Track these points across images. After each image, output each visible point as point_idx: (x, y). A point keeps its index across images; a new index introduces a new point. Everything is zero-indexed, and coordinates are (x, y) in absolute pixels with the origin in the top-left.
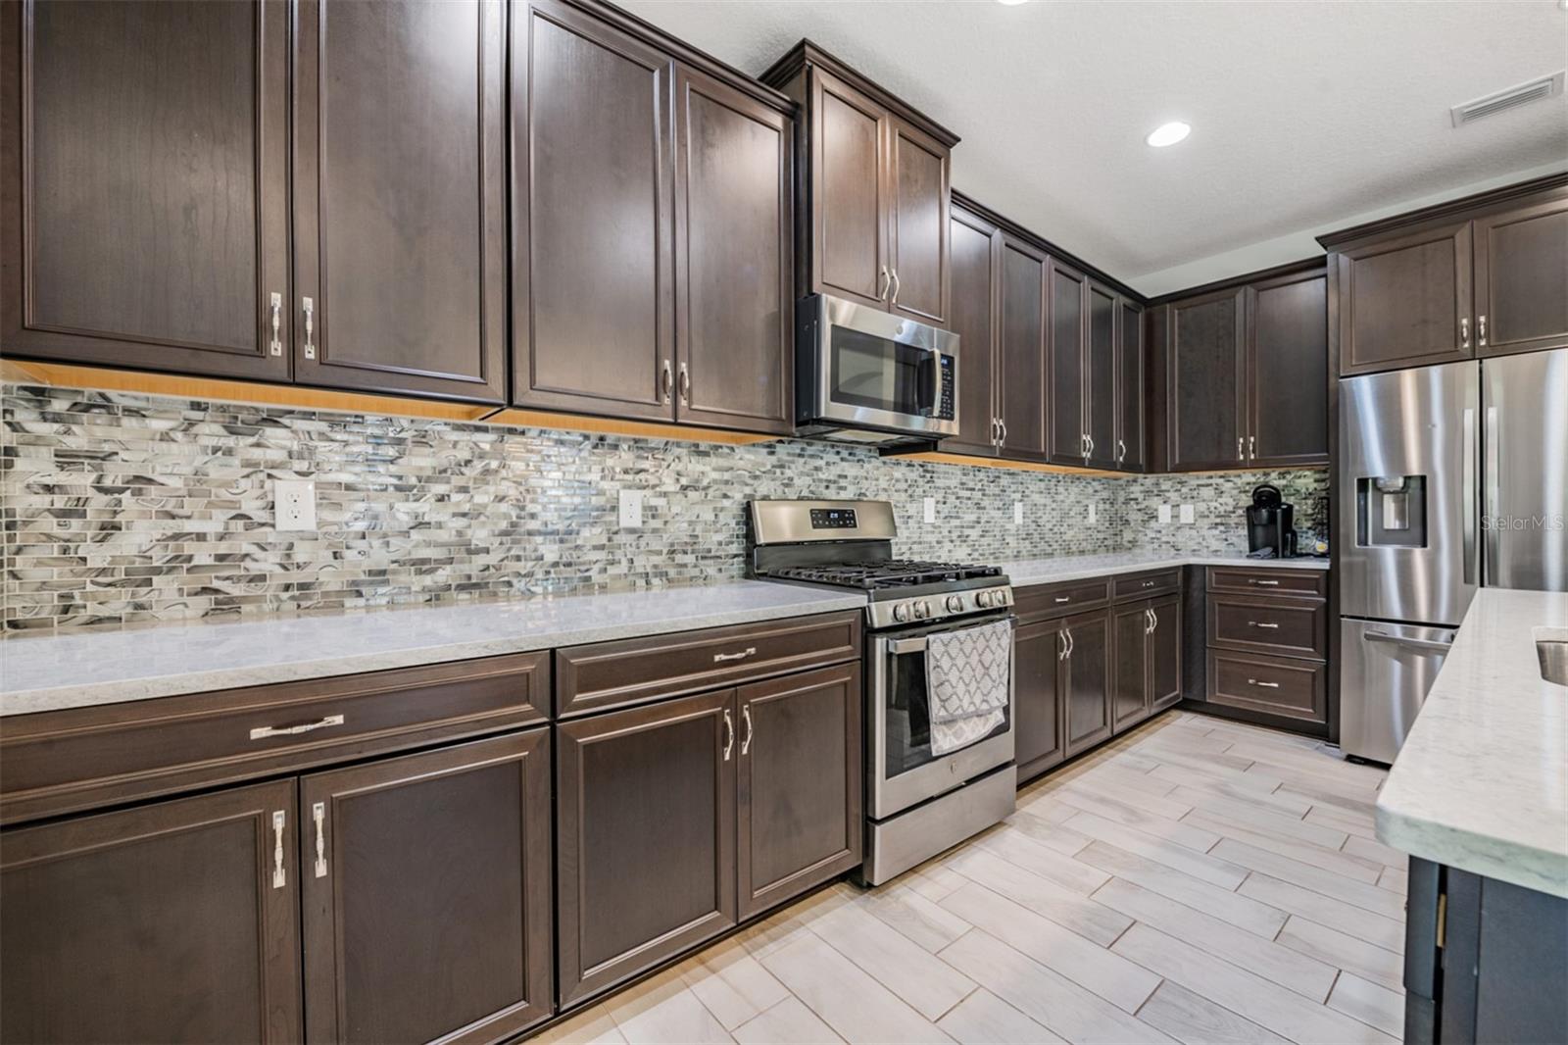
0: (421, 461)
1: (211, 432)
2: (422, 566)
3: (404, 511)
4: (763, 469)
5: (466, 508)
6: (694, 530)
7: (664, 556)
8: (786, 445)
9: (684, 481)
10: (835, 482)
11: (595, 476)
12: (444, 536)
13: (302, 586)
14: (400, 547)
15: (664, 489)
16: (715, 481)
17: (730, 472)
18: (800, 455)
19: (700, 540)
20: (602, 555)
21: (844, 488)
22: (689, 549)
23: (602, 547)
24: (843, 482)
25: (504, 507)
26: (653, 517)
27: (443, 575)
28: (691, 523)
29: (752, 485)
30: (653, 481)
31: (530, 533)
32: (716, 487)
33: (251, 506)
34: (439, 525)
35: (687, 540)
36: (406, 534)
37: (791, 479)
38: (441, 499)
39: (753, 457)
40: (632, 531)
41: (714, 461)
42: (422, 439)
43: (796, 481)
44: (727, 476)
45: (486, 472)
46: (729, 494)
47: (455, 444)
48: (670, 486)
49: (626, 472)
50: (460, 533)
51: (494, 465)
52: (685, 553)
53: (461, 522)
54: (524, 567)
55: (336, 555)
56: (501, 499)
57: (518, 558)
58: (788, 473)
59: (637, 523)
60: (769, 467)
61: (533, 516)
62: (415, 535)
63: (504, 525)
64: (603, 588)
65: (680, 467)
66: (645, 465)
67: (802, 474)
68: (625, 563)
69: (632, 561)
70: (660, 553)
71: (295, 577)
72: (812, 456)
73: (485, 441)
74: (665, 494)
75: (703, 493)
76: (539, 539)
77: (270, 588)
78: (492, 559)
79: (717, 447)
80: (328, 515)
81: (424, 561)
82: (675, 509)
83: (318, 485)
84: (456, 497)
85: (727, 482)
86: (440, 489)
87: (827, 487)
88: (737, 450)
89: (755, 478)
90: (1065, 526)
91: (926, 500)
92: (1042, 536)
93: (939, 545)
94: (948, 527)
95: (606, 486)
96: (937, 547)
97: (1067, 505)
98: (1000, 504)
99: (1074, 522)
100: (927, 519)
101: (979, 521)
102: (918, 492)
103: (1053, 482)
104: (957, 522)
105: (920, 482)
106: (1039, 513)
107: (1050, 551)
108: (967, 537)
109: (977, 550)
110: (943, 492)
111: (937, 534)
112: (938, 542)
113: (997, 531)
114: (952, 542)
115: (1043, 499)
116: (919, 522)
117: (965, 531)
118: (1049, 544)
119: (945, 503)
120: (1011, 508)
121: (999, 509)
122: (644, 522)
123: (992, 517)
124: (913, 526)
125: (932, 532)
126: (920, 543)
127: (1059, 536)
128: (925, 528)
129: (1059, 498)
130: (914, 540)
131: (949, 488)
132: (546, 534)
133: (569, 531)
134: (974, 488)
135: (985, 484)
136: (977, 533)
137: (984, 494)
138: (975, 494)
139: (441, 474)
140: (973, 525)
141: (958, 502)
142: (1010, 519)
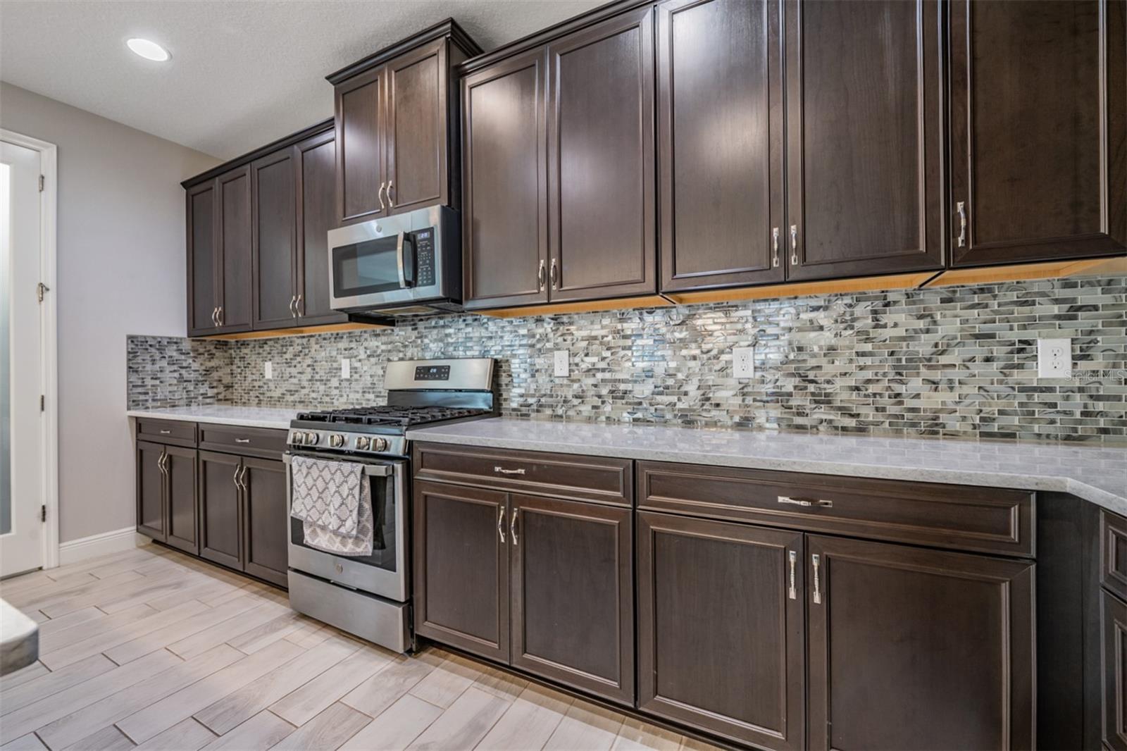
0: (290, 352)
1: (257, 348)
2: (292, 392)
3: (288, 370)
4: (410, 341)
5: (301, 370)
6: (373, 380)
7: (360, 394)
8: (424, 322)
9: (368, 352)
10: (462, 344)
11: (334, 353)
12: (296, 381)
14: (286, 385)
15: (360, 357)
16: (382, 351)
17: (392, 345)
18: (434, 327)
19: (376, 386)
20: (338, 392)
21: (470, 349)
22: (371, 390)
23: (338, 388)
24: (469, 344)
25: (309, 369)
26: (356, 373)
27: (296, 397)
28: (371, 376)
29: (403, 352)
30: (356, 353)
31: (317, 380)
32: (384, 354)
33: (262, 371)
34: (295, 377)
35: (370, 385)
36: (287, 380)
39: (403, 333)
40: (348, 380)
41: (384, 339)
42: (290, 343)
44: (390, 347)
45: (305, 355)
46: (391, 358)
47: (298, 344)
48: (363, 356)
49: (345, 350)
50: (299, 380)
52: (369, 393)
53: (300, 376)
54: (314, 395)
55: (276, 387)
56: (309, 366)
57: (314, 391)
60: (413, 338)
61: (317, 373)
62: (290, 381)
63: (310, 377)
65: (367, 344)
66: (351, 345)
67: (436, 340)
68: (345, 396)
69: (348, 396)
70: (358, 392)
71: (269, 394)
72: (443, 327)
73: (304, 341)
74: (360, 361)
75: (377, 359)
76: (318, 383)
77: (265, 399)
78: (306, 391)
79: (385, 330)
80: (274, 373)
82: (365, 368)
83: (273, 364)
84: (298, 365)
85: (389, 351)
86: (295, 362)
88: (395, 330)
89: (405, 346)
90: (915, 384)
91: (556, 353)
92: (823, 400)
93: (580, 400)
94: (591, 381)
95: (339, 356)
96: (576, 402)
97: (923, 346)
98: (697, 352)
99: (956, 375)
100: (557, 373)
101: (649, 374)
102: (549, 345)
103: (862, 309)
104: (607, 375)
105: (551, 335)
106: (812, 362)
107: (851, 423)
108: (625, 392)
109: (646, 409)
110: (584, 344)
111: (576, 386)
112: (576, 397)
113: (692, 388)
114: (600, 397)
115: (827, 338)
116: (550, 376)
117: (622, 387)
118: (845, 411)
119: (587, 355)
120: (724, 357)
121: (694, 358)
122: (351, 376)
123: (678, 369)
124: (542, 379)
125: (569, 386)
126: (551, 396)
127: (885, 401)
128: (557, 381)
129: (888, 333)
130: (543, 392)
131: (595, 338)
132: (321, 380)
133: (328, 380)
134: (639, 336)
135: (663, 329)
136: (644, 390)
137: (660, 340)
138: (640, 342)
139: (295, 356)
140: (636, 380)
141: (608, 354)
142: (725, 370)
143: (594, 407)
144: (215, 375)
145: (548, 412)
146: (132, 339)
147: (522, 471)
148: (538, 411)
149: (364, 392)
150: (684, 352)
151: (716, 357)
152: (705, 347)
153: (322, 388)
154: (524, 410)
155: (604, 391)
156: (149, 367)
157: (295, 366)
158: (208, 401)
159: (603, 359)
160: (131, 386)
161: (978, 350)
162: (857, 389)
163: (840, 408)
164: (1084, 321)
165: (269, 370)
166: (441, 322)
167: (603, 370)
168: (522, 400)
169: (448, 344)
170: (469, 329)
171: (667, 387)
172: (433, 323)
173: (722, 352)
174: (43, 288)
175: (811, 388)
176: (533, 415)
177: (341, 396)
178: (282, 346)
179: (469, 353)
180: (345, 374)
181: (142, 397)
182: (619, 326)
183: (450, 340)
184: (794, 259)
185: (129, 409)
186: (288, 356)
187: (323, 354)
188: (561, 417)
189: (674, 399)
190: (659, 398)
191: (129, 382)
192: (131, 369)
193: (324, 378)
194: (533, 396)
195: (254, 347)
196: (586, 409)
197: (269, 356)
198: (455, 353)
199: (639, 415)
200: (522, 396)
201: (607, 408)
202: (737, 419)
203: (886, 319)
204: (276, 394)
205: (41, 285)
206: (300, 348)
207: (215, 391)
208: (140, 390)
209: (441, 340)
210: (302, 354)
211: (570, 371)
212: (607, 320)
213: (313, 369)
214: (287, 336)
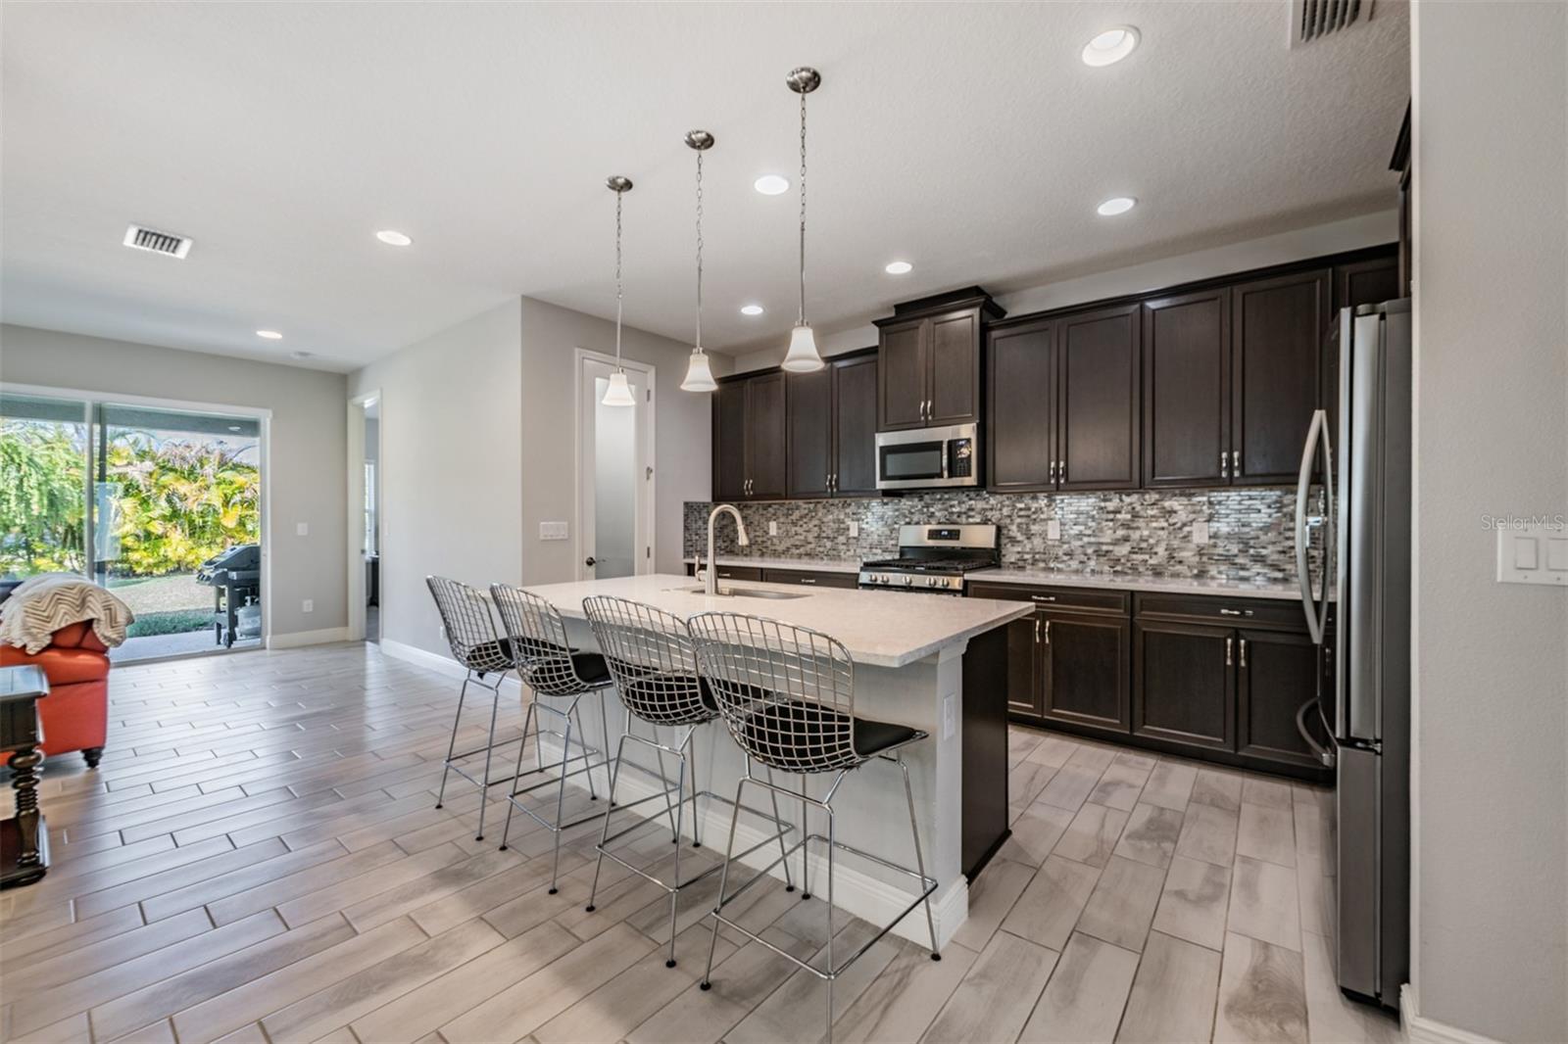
0: (796, 515)
1: (761, 511)
2: (797, 547)
3: (794, 529)
4: (916, 509)
5: (807, 529)
6: (880, 539)
7: (868, 550)
9: (876, 517)
10: (965, 513)
11: (842, 517)
12: (802, 538)
14: (792, 541)
15: (868, 521)
17: (899, 511)
18: (940, 500)
19: (883, 543)
20: (844, 547)
21: (972, 517)
22: (878, 547)
23: (845, 544)
24: (972, 513)
25: (816, 529)
26: (863, 532)
27: (802, 550)
28: (879, 535)
29: (910, 517)
30: (864, 517)
31: (824, 538)
32: (891, 518)
33: (766, 529)
34: (801, 534)
35: (877, 543)
36: (793, 537)
37: (933, 513)
39: (910, 503)
40: (855, 538)
41: (892, 507)
42: (797, 508)
43: (937, 514)
44: (897, 513)
46: (898, 522)
47: (805, 509)
48: (870, 520)
49: (853, 514)
50: (805, 537)
51: (813, 514)
52: (876, 548)
53: (806, 534)
54: (821, 549)
56: (815, 526)
57: (820, 546)
58: (932, 510)
59: (856, 535)
60: (920, 507)
61: (824, 532)
62: (796, 537)
63: (816, 535)
64: (845, 560)
65: (875, 511)
66: (859, 511)
67: (940, 510)
68: (852, 551)
70: (865, 548)
71: (773, 548)
72: (949, 499)
73: (812, 506)
77: (769, 552)
78: (812, 546)
82: (873, 529)
83: (778, 523)
84: (805, 526)
85: (897, 516)
86: (801, 523)
87: (959, 516)
88: (903, 502)
89: (912, 513)
91: (1050, 522)
92: (1259, 559)
93: (1068, 557)
94: (1079, 543)
95: (846, 520)
96: (1066, 558)
98: (1165, 525)
100: (1050, 536)
101: (1126, 539)
102: (1042, 516)
104: (1092, 539)
105: (1045, 509)
106: (1252, 534)
107: (1280, 575)
108: (1107, 552)
109: (1124, 564)
110: (1073, 516)
111: (1066, 546)
112: (1065, 554)
113: (1161, 550)
114: (1086, 555)
116: (1044, 539)
117: (1105, 548)
118: (1276, 567)
119: (1075, 524)
120: (1186, 529)
121: (1163, 529)
122: (859, 535)
123: (1150, 537)
124: (1037, 541)
125: (1061, 547)
126: (1045, 554)
128: (1050, 543)
130: (1037, 551)
131: (1082, 512)
132: (828, 538)
133: (835, 538)
134: (1120, 512)
135: (1138, 508)
136: (1122, 550)
137: (1135, 516)
138: (1119, 516)
139: (801, 517)
140: (1115, 543)
141: (1094, 524)
142: (1186, 538)
143: (1081, 562)
144: (726, 531)
145: (1042, 565)
146: (686, 504)
147: (1052, 599)
148: (1033, 564)
149: (871, 548)
150: (1154, 525)
151: (1180, 529)
152: (1171, 521)
153: (829, 544)
154: (1021, 564)
155: (1090, 551)
156: (694, 526)
157: (801, 526)
158: (722, 552)
159: (1090, 528)
160: (686, 540)
162: (1284, 552)
163: (1271, 565)
165: (773, 528)
166: (946, 496)
167: (1089, 536)
168: (1018, 556)
169: (952, 513)
170: (973, 502)
171: (1141, 549)
172: (938, 496)
173: (1184, 525)
174: (649, 470)
175: (1252, 551)
176: (1029, 567)
177: (849, 550)
178: (788, 509)
179: (971, 520)
180: (853, 532)
181: (691, 549)
182: (1103, 504)
183: (954, 510)
184: (1236, 474)
185: (685, 557)
186: (794, 517)
187: (831, 517)
188: (1053, 569)
189: (1147, 557)
190: (1134, 556)
191: (685, 537)
192: (686, 528)
193: (832, 536)
194: (1028, 553)
195: (758, 509)
196: (1074, 564)
197: (774, 517)
198: (959, 520)
199: (1119, 568)
200: (1019, 553)
201: (1092, 563)
202: (1195, 571)
204: (781, 548)
205: (648, 469)
206: (806, 511)
207: (726, 544)
208: (690, 543)
209: (946, 510)
210: (809, 517)
211: (1061, 535)
212: (1092, 500)
213: (821, 529)
214: (793, 502)
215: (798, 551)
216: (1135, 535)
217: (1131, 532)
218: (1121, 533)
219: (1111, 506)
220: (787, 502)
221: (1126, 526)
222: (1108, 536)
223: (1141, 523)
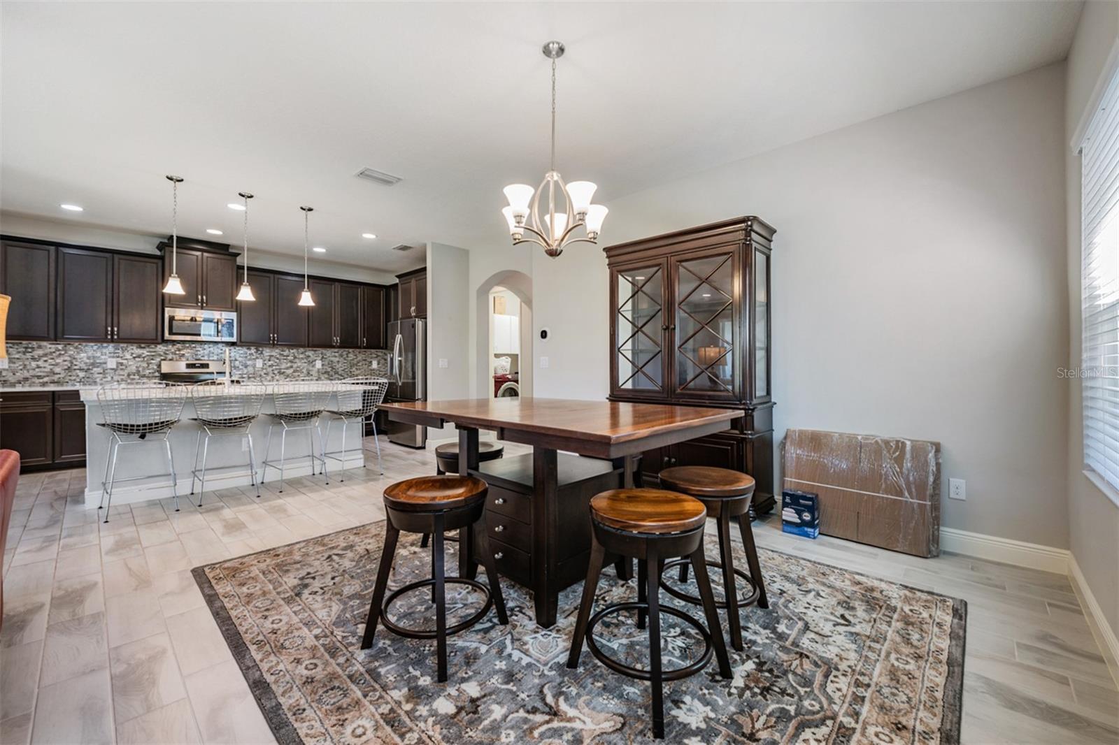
0: (39, 352)
2: (39, 377)
3: (34, 364)
5: (54, 363)
6: (138, 369)
9: (134, 355)
11: (97, 355)
12: (46, 370)
13: (4, 381)
16: (147, 355)
19: (141, 372)
20: (101, 375)
23: (101, 373)
25: (66, 363)
26: (121, 365)
27: (46, 379)
28: (137, 367)
30: (121, 355)
31: (75, 369)
34: (45, 367)
35: (136, 372)
36: (34, 369)
37: (184, 354)
38: (46, 361)
39: (165, 348)
40: (112, 369)
41: (148, 350)
42: (40, 347)
43: (188, 355)
44: (153, 353)
45: (60, 354)
47: (50, 348)
48: (128, 357)
49: (110, 353)
50: (51, 369)
51: (62, 352)
52: (135, 375)
53: (52, 367)
54: (73, 378)
55: (14, 374)
56: (65, 361)
57: (70, 376)
58: (182, 352)
59: (115, 367)
60: (174, 351)
61: (76, 365)
62: (37, 370)
63: (66, 367)
65: (133, 352)
66: (117, 351)
67: (189, 352)
68: (109, 378)
69: (112, 378)
70: (123, 375)
73: (60, 347)
74: (126, 359)
75: (143, 359)
76: (78, 371)
78: (61, 376)
79: (149, 346)
80: (12, 365)
81: (40, 376)
82: (130, 363)
83: (9, 358)
84: (50, 361)
85: (153, 355)
86: (45, 359)
88: (159, 346)
89: (168, 354)
90: (354, 369)
91: (257, 360)
92: (336, 373)
94: (271, 369)
95: (103, 357)
96: (265, 376)
97: (355, 361)
98: (306, 361)
99: (361, 367)
100: (257, 366)
101: (292, 367)
102: (253, 357)
103: (345, 353)
104: (277, 367)
105: (254, 354)
106: (334, 364)
109: (290, 377)
110: (268, 357)
111: (264, 371)
112: (265, 374)
113: (304, 371)
114: (274, 374)
115: (337, 359)
116: (254, 367)
117: (283, 371)
118: (341, 375)
119: (269, 361)
121: (305, 363)
122: (117, 367)
123: (301, 366)
124: (250, 368)
125: (262, 371)
126: (254, 374)
127: (349, 373)
128: (257, 369)
129: (349, 359)
130: (250, 373)
131: (272, 356)
132: (81, 369)
133: (89, 369)
134: (288, 356)
135: (296, 354)
136: (290, 371)
137: (295, 358)
138: (288, 358)
139: (45, 355)
140: (287, 368)
141: (278, 361)
142: (313, 366)
143: (272, 377)
145: (253, 379)
148: (248, 379)
149: (129, 375)
150: (303, 361)
151: (311, 363)
152: (308, 360)
153: (82, 374)
154: (241, 379)
155: (276, 372)
159: (276, 362)
161: (364, 362)
164: (379, 358)
166: (194, 345)
168: (240, 376)
170: (212, 349)
171: (297, 371)
176: (246, 381)
177: (105, 378)
178: (26, 348)
180: (111, 366)
182: (282, 353)
187: (84, 355)
189: (299, 374)
190: (294, 374)
193: (85, 368)
194: (245, 374)
196: (269, 378)
200: (240, 374)
201: (277, 377)
202: (317, 378)
203: (350, 355)
206: (53, 350)
209: (194, 353)
210: (55, 354)
211: (263, 366)
212: (277, 351)
213: (72, 363)
214: (34, 343)
215: (41, 381)
216: (295, 365)
217: (293, 364)
218: (289, 365)
219: (285, 353)
220: (24, 342)
221: (291, 362)
222: (284, 366)
223: (297, 360)
